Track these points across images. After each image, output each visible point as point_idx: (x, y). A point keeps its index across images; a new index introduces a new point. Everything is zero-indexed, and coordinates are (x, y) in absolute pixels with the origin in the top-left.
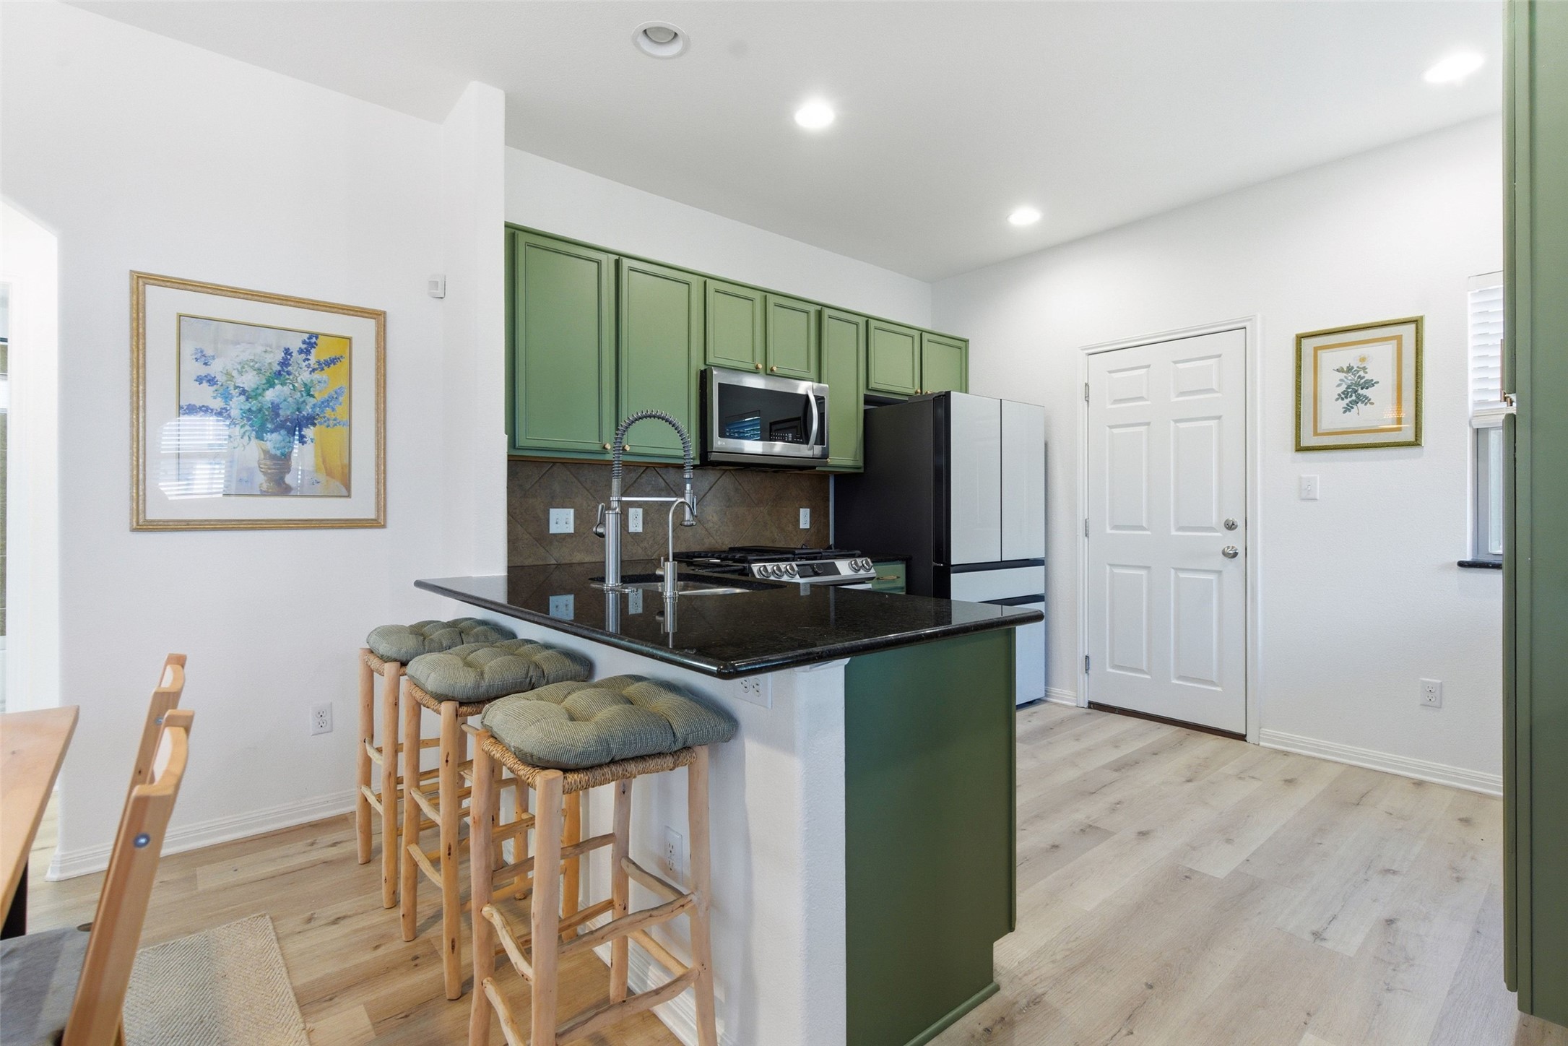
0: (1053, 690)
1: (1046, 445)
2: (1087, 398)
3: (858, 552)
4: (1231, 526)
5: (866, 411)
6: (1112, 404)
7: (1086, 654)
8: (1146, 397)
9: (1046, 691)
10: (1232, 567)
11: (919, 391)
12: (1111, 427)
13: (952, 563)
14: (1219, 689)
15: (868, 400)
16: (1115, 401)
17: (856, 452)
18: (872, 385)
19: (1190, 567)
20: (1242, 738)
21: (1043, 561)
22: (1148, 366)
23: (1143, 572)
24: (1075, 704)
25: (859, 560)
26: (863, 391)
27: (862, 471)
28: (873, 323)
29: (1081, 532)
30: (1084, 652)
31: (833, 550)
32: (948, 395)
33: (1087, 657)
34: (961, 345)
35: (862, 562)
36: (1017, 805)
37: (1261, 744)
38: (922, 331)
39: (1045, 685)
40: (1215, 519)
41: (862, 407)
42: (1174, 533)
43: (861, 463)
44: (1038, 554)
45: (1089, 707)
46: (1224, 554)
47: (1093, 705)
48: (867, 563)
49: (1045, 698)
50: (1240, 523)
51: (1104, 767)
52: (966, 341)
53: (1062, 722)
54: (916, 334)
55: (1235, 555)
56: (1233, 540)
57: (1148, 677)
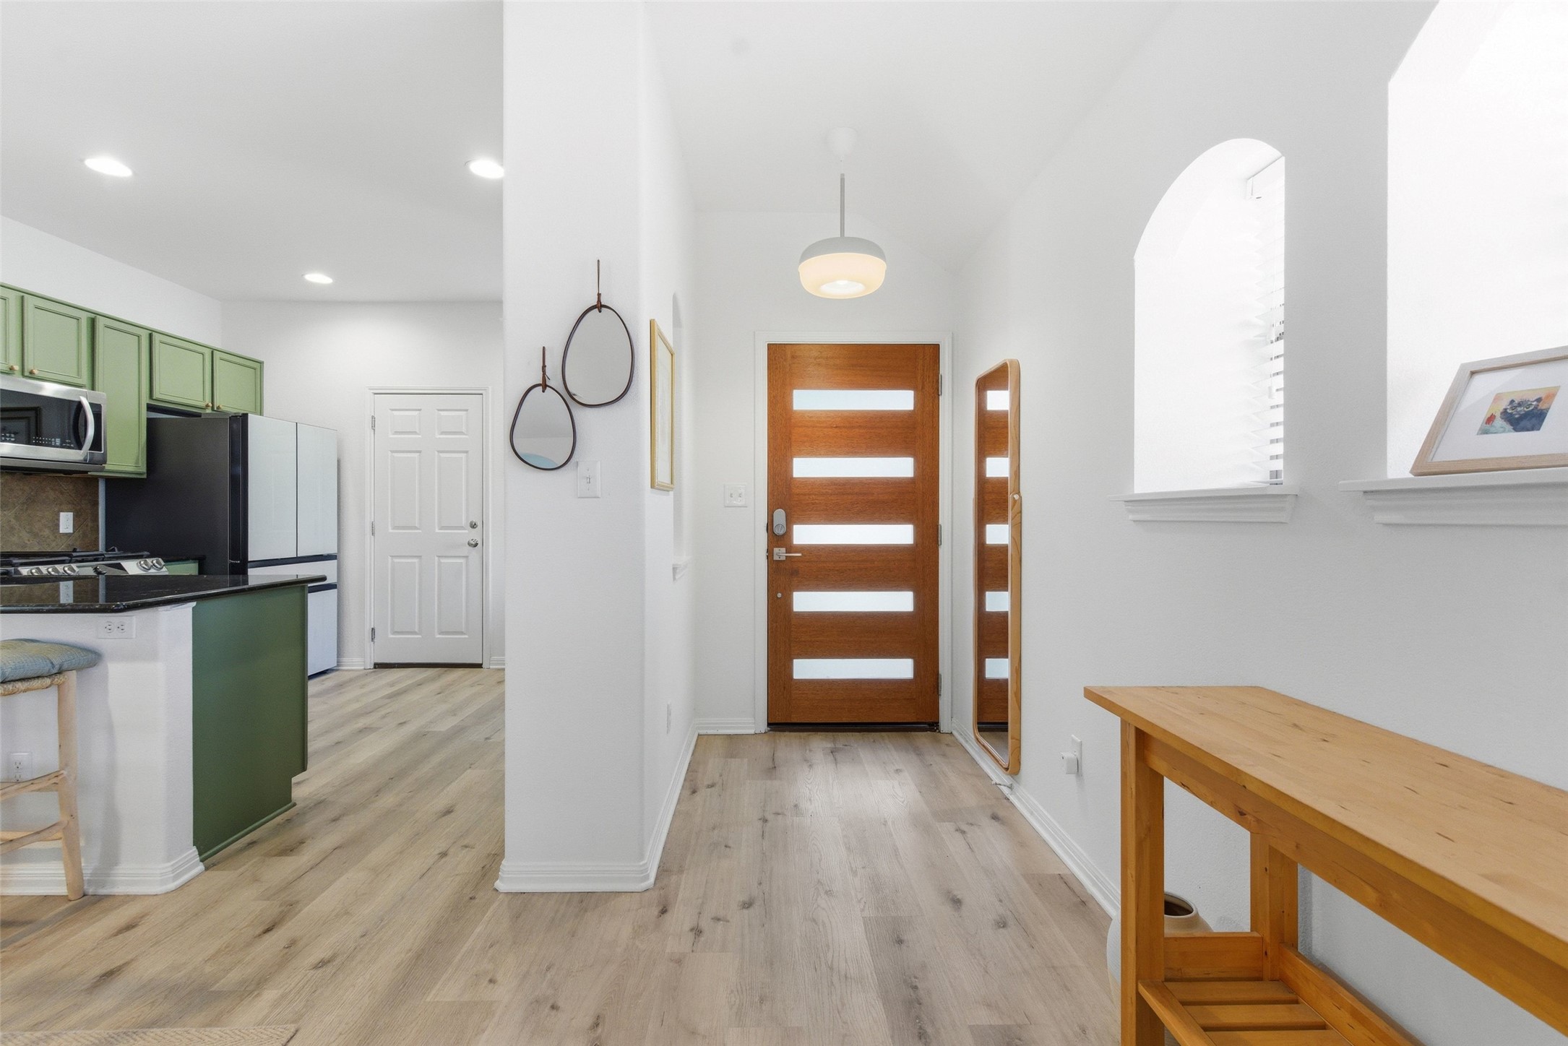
0: (345, 660)
1: (339, 461)
2: (373, 427)
3: (146, 553)
4: (473, 526)
5: (149, 421)
6: (393, 434)
7: (372, 627)
8: (418, 431)
9: (338, 662)
10: (474, 553)
11: (210, 405)
12: (393, 452)
13: (249, 560)
14: (466, 636)
15: (151, 408)
16: (396, 432)
17: (138, 459)
18: (157, 395)
19: (450, 555)
20: (479, 666)
21: (336, 556)
22: (420, 410)
23: (416, 560)
24: (362, 668)
25: (149, 561)
26: (145, 400)
27: (145, 476)
28: (156, 337)
29: (368, 529)
30: (370, 625)
31: (117, 551)
32: (245, 416)
33: (373, 630)
34: (257, 367)
35: (152, 562)
36: (308, 730)
37: (491, 667)
38: (213, 351)
39: (338, 657)
40: (464, 522)
41: (145, 414)
42: (437, 531)
43: (143, 469)
44: (333, 551)
45: (375, 668)
46: (469, 544)
47: (379, 666)
48: (157, 562)
49: (337, 668)
50: (479, 524)
51: (382, 698)
52: (261, 363)
53: (351, 680)
54: (207, 352)
55: (476, 545)
56: (474, 535)
57: (420, 636)
